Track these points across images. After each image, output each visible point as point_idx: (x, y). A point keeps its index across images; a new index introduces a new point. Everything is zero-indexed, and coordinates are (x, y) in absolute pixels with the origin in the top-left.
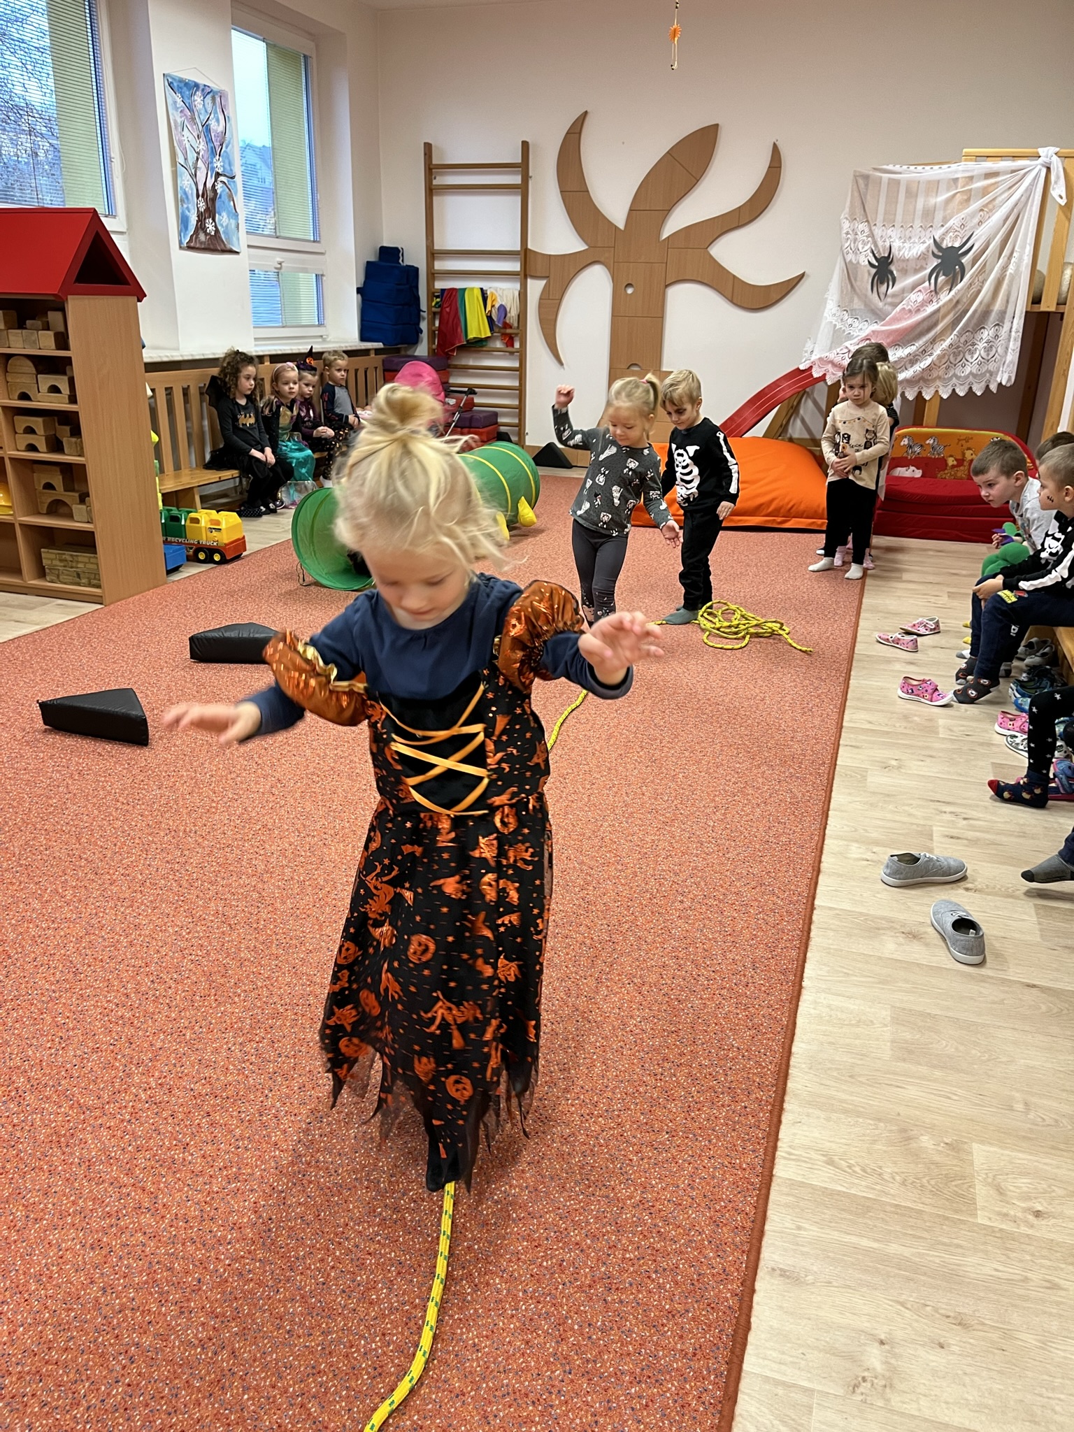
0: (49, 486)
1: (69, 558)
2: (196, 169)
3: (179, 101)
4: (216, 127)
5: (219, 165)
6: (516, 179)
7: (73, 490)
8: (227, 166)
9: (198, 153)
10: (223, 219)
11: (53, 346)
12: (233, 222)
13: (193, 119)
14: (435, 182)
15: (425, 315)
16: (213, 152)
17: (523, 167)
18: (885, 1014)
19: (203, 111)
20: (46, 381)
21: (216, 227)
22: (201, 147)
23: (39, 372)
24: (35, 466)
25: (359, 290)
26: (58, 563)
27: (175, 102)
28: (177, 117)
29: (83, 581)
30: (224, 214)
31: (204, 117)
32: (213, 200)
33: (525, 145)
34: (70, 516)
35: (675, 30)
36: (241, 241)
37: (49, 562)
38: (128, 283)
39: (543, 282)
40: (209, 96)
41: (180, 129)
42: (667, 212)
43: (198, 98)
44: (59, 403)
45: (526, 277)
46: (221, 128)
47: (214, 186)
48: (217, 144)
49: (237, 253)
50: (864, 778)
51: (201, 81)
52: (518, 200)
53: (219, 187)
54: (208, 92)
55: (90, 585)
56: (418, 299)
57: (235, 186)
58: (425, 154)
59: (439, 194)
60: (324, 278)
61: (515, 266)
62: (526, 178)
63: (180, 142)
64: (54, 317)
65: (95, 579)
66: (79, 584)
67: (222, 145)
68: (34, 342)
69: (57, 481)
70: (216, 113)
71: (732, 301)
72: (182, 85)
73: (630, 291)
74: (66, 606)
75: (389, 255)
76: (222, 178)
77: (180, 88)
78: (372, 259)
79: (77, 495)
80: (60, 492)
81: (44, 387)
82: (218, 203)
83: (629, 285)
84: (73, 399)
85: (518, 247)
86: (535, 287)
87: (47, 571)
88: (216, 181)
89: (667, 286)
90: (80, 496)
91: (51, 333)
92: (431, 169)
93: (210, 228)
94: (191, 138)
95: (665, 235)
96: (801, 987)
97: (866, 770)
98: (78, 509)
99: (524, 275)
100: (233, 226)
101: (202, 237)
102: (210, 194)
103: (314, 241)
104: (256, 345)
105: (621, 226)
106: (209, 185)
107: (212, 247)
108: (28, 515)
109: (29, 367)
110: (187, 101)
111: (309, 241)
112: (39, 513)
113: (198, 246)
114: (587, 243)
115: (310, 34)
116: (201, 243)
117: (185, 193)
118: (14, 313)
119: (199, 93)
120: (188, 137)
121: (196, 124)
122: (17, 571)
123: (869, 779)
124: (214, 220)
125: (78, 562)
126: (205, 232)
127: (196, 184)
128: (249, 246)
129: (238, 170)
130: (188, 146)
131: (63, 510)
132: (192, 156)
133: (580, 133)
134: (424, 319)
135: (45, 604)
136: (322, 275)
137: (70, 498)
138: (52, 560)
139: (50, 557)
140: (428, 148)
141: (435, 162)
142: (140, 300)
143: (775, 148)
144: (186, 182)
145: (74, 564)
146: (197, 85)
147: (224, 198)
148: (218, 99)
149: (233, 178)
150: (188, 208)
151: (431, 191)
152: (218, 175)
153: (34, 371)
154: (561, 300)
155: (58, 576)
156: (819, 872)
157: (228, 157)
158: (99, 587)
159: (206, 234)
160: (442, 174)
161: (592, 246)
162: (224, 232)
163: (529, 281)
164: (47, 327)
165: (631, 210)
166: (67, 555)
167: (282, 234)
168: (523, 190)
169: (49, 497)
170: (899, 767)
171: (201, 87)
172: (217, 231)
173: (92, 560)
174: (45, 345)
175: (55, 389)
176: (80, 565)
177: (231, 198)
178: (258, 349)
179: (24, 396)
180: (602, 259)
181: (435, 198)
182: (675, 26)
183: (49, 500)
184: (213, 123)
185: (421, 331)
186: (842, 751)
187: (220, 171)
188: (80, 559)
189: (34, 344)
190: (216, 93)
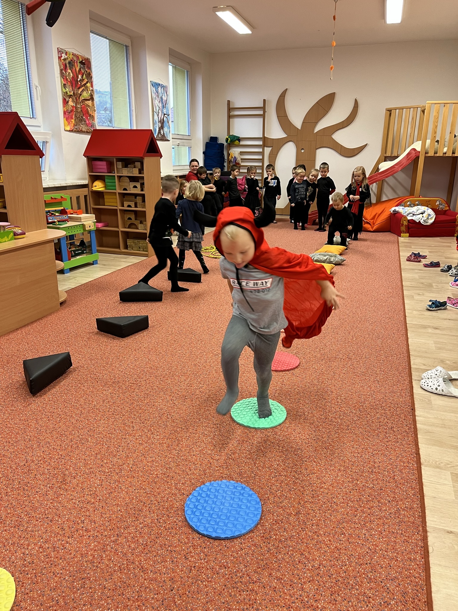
0: (130, 219)
1: (136, 242)
2: (159, 113)
3: (154, 90)
4: (164, 98)
5: (165, 111)
6: (261, 112)
7: (137, 220)
8: (167, 112)
9: (159, 107)
10: (166, 129)
11: (138, 173)
12: (168, 130)
13: (158, 96)
14: (231, 114)
15: (226, 161)
16: (164, 107)
17: (264, 108)
18: (432, 342)
19: (161, 93)
20: (132, 184)
21: (163, 132)
22: (160, 105)
23: (130, 182)
24: (125, 212)
25: (204, 153)
26: (133, 244)
27: (153, 91)
28: (154, 96)
29: (141, 250)
30: (166, 128)
31: (161, 95)
32: (163, 123)
33: (264, 100)
34: (137, 229)
35: (332, 67)
36: (170, 137)
37: (130, 244)
38: (158, 153)
39: (271, 148)
40: (163, 88)
41: (154, 99)
42: (316, 123)
43: (159, 89)
44: (138, 191)
45: (264, 147)
46: (165, 99)
47: (163, 118)
48: (164, 104)
49: (169, 141)
50: (413, 297)
51: (161, 83)
52: (261, 120)
53: (165, 119)
54: (163, 87)
55: (143, 251)
56: (224, 154)
57: (170, 118)
58: (228, 104)
59: (232, 118)
60: (191, 148)
61: (261, 143)
62: (264, 112)
63: (155, 104)
64: (138, 164)
65: (145, 249)
66: (140, 251)
67: (166, 104)
68: (131, 172)
69: (133, 217)
70: (164, 93)
71: (341, 154)
72: (155, 84)
73: (303, 151)
74: (136, 258)
75: (214, 140)
76: (166, 116)
77: (155, 85)
78: (208, 141)
79: (139, 221)
80: (133, 220)
81: (132, 186)
82: (164, 124)
83: (303, 149)
84: (142, 190)
85: (262, 136)
86: (268, 150)
87: (128, 247)
88: (164, 117)
89: (316, 149)
90: (140, 222)
91: (138, 169)
92: (230, 109)
93: (162, 132)
94: (158, 102)
95: (315, 131)
96: (408, 338)
97: (413, 295)
98: (140, 226)
99: (264, 146)
100: (168, 131)
101: (160, 136)
102: (162, 121)
103: (189, 136)
104: (173, 172)
105: (300, 128)
106: (162, 118)
107: (162, 139)
108: (123, 228)
109: (128, 180)
110: (156, 90)
111: (186, 135)
112: (125, 228)
113: (159, 139)
114: (286, 134)
115: (188, 63)
116: (159, 138)
117: (156, 121)
118: (124, 163)
119: (160, 87)
120: (156, 102)
121: (159, 97)
122: (119, 247)
123: (415, 297)
124: (163, 130)
125: (140, 243)
126: (161, 134)
127: (158, 118)
128: (172, 138)
129: (170, 113)
130: (157, 105)
131: (134, 226)
132: (158, 108)
133: (284, 96)
134: (226, 162)
135: (129, 257)
136: (191, 147)
137: (137, 222)
138: (131, 243)
139: (130, 242)
140: (229, 101)
141: (231, 107)
142: (161, 158)
143: (356, 100)
144: (156, 117)
145: (138, 244)
146: (159, 84)
147: (166, 122)
148: (165, 89)
149: (169, 115)
150: (156, 126)
151: (230, 117)
152: (165, 114)
153: (129, 181)
154: (277, 155)
155: (132, 249)
156: (406, 316)
157: (167, 108)
158: (147, 251)
159: (161, 135)
160: (233, 111)
161: (288, 136)
162: (166, 134)
163: (265, 148)
164: (135, 167)
165: (303, 123)
166: (136, 241)
167: (180, 134)
168: (263, 116)
169: (130, 222)
170: (423, 295)
171: (161, 85)
172: (164, 133)
173: (145, 243)
174: (135, 173)
175: (135, 187)
176: (140, 244)
177: (168, 122)
178: (176, 174)
179: (125, 189)
180: (292, 140)
181: (231, 120)
182: (332, 66)
183: (129, 223)
184: (163, 97)
185: (225, 167)
186: (404, 291)
187: (165, 113)
188: (141, 242)
189: (132, 172)
190: (165, 86)
